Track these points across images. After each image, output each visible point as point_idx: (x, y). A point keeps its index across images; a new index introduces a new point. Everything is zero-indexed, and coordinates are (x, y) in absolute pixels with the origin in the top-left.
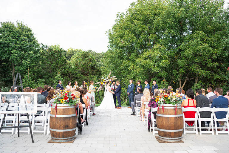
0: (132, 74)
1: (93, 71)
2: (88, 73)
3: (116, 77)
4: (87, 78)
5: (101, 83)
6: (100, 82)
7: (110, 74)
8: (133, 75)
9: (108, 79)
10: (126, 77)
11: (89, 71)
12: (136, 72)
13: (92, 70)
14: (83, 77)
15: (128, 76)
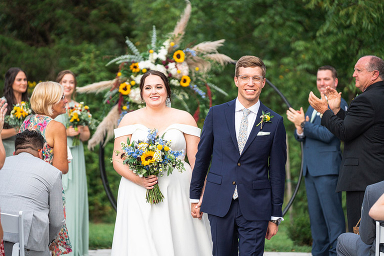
0: (328, 33)
1: (83, 17)
2: (52, 24)
3: (220, 50)
4: (46, 56)
5: (117, 85)
6: (110, 83)
7: (180, 28)
8: (330, 40)
9: (165, 64)
10: (285, 55)
11: (59, 12)
12: (354, 20)
13: (77, 9)
14: (19, 51)
15: (300, 45)
